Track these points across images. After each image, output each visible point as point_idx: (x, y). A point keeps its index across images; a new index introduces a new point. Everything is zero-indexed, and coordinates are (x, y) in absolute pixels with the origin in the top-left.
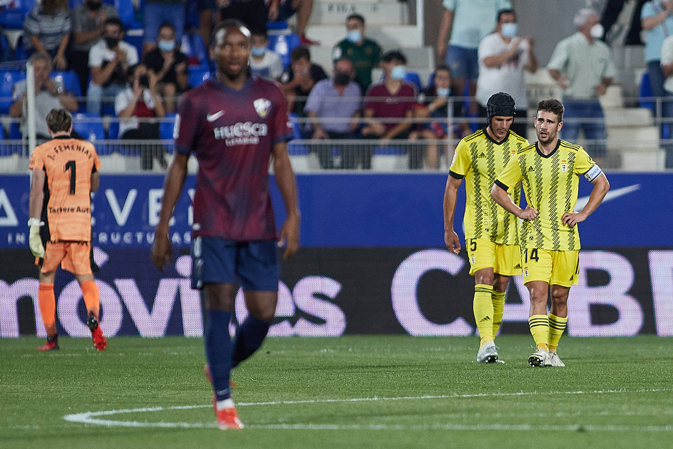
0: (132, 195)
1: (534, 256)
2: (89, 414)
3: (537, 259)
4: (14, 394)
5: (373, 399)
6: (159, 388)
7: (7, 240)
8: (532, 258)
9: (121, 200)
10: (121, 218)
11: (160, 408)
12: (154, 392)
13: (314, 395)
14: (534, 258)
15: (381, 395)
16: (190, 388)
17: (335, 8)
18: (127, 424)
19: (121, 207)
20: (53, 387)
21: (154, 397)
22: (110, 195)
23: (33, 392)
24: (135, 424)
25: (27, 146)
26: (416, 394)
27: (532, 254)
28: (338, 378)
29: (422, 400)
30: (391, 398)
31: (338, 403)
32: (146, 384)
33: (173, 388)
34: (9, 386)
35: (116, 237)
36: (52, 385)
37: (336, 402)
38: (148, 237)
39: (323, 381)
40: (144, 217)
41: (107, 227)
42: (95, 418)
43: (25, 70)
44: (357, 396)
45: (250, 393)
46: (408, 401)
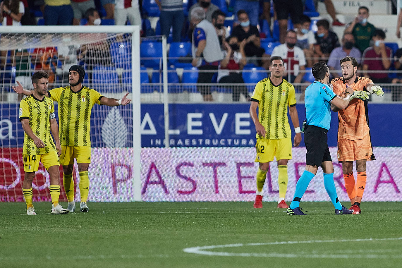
0: (225, 116)
1: (34, 158)
2: (198, 248)
3: (35, 160)
4: (153, 236)
5: (369, 240)
6: (241, 233)
7: (150, 143)
8: (33, 159)
9: (219, 119)
10: (219, 130)
11: (241, 245)
12: (238, 235)
13: (334, 237)
14: (34, 160)
15: (374, 237)
16: (260, 233)
17: (348, 4)
18: (221, 254)
19: (219, 124)
20: (177, 232)
21: (237, 238)
22: (212, 116)
23: (165, 234)
24: (226, 254)
25: (162, 86)
26: (395, 236)
27: (33, 157)
28: (348, 227)
29: (399, 240)
30: (380, 239)
31: (349, 242)
32: (233, 230)
33: (249, 233)
34: (151, 231)
35: (215, 142)
36: (176, 231)
37: (347, 242)
38: (235, 141)
39: (339, 228)
40: (232, 130)
41: (210, 136)
42: (202, 250)
43: (161, 41)
44: (360, 238)
45: (295, 236)
46: (390, 240)
